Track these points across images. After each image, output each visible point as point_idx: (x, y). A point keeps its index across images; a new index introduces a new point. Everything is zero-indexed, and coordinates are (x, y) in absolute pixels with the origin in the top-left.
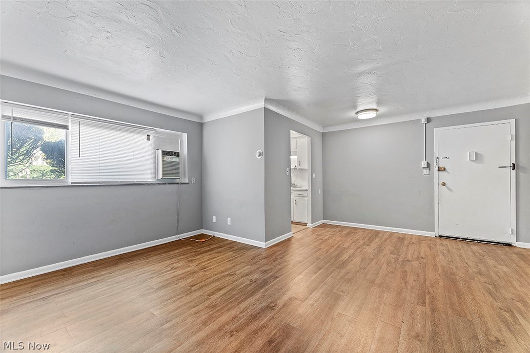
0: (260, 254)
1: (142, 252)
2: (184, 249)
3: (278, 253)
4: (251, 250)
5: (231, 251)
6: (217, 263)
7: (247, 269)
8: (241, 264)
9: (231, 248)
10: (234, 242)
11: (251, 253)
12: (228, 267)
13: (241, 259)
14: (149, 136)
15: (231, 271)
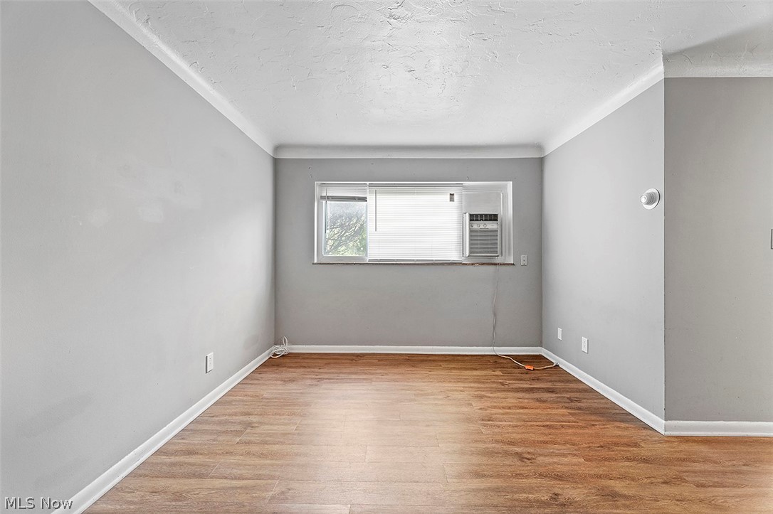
0: (636, 445)
1: (437, 358)
2: (490, 372)
3: (698, 467)
4: (617, 424)
5: (566, 408)
6: (519, 420)
7: (565, 463)
8: (566, 443)
9: (572, 401)
10: (592, 390)
11: (613, 431)
12: (533, 437)
13: (574, 434)
14: (453, 195)
15: (531, 450)
